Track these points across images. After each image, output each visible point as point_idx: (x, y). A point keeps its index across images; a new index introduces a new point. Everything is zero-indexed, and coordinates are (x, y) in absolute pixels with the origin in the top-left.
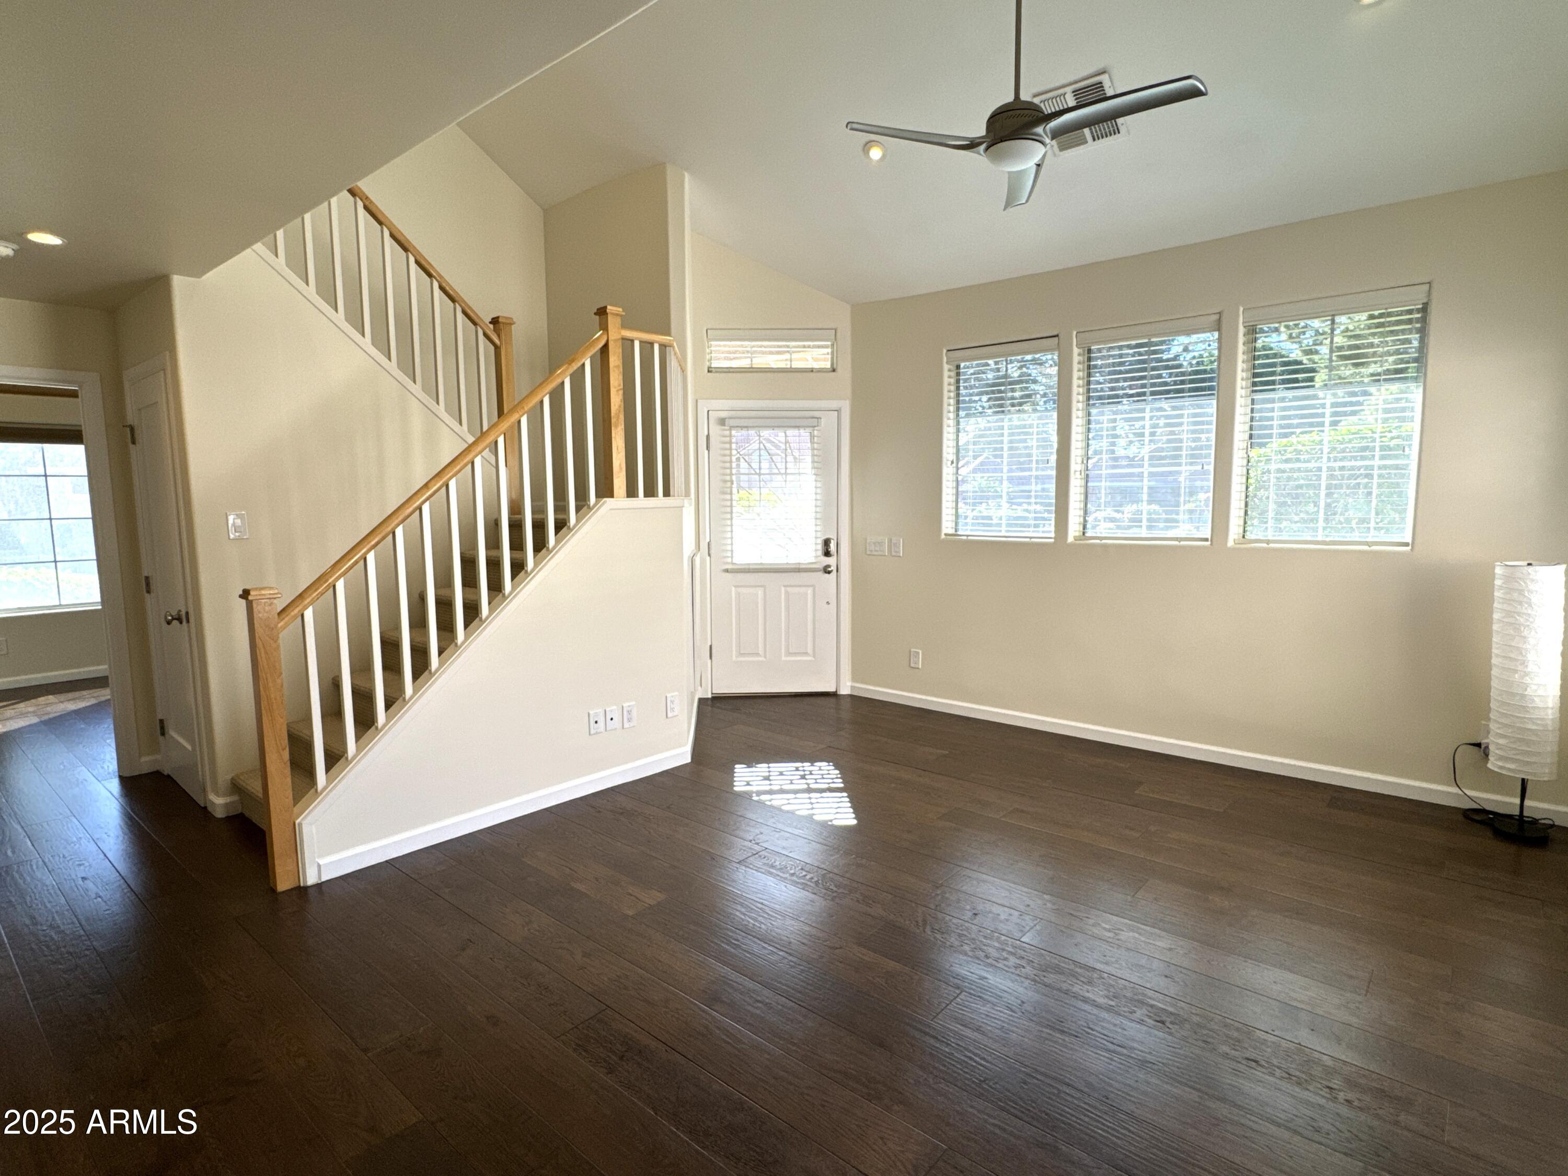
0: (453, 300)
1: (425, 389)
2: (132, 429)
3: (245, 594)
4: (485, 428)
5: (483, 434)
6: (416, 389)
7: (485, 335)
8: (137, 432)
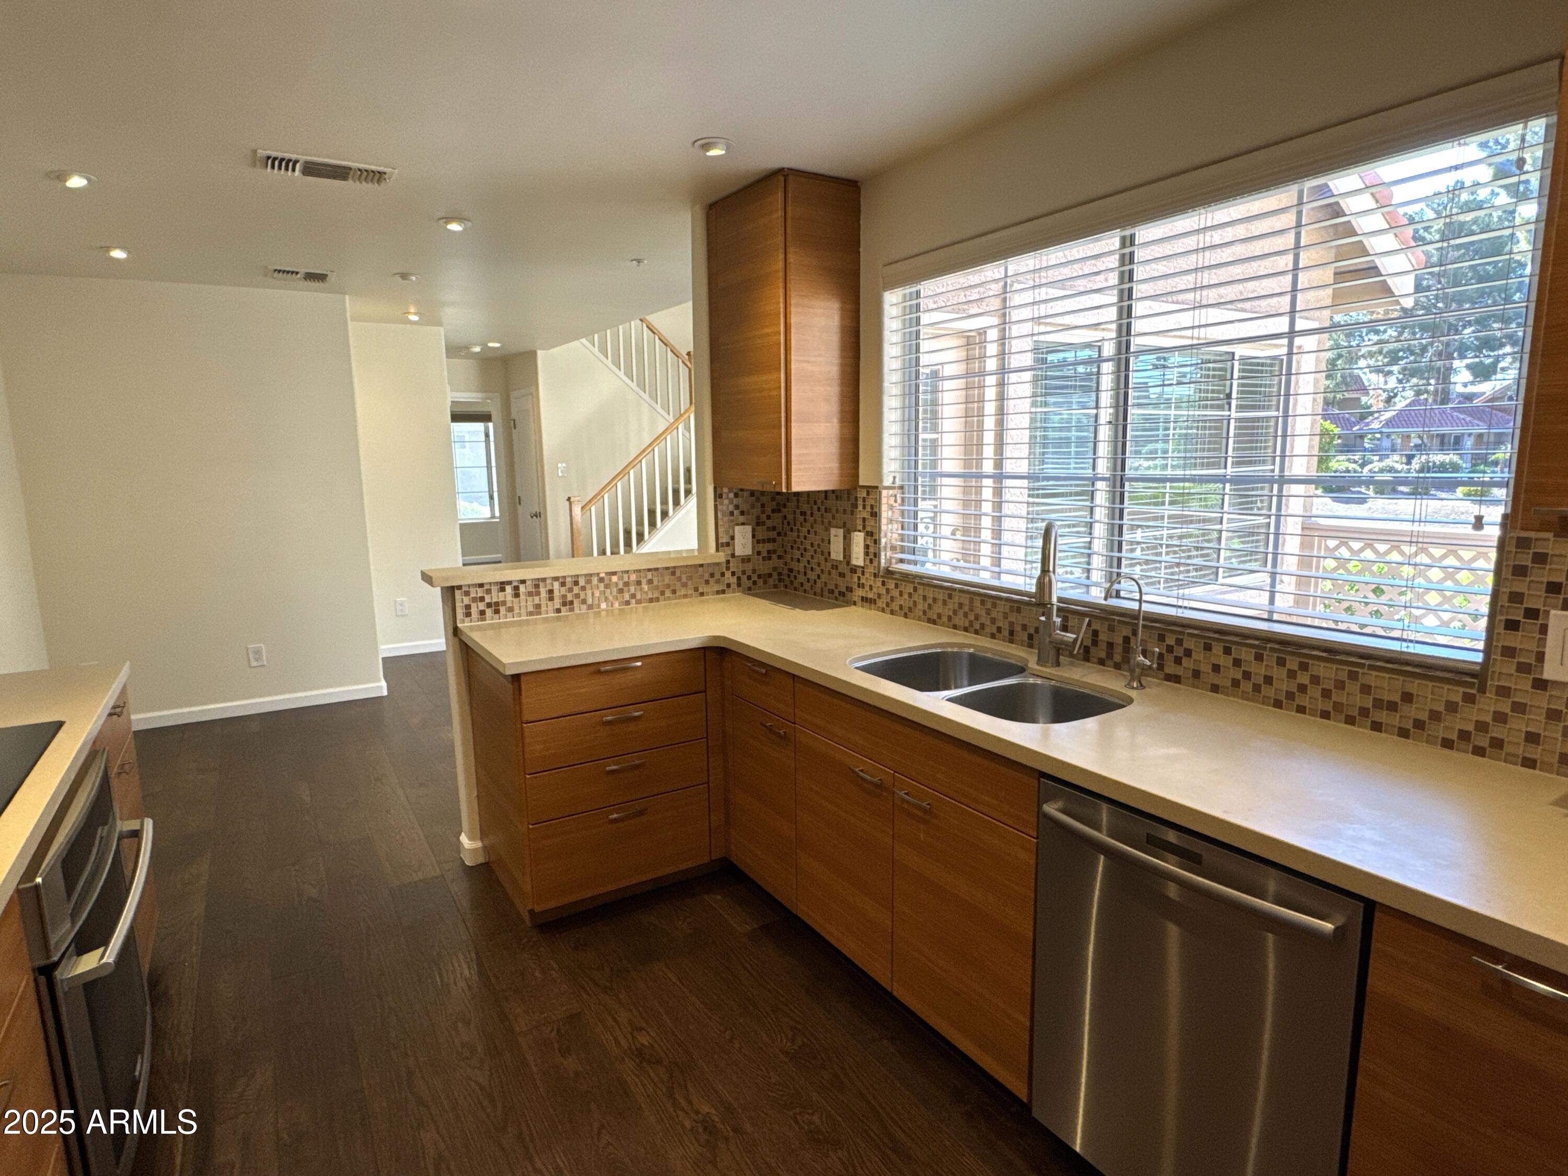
0: (666, 345)
1: (651, 397)
2: (514, 421)
3: (569, 499)
4: (682, 411)
5: (681, 415)
6: (646, 396)
7: (683, 362)
8: (517, 422)
